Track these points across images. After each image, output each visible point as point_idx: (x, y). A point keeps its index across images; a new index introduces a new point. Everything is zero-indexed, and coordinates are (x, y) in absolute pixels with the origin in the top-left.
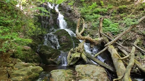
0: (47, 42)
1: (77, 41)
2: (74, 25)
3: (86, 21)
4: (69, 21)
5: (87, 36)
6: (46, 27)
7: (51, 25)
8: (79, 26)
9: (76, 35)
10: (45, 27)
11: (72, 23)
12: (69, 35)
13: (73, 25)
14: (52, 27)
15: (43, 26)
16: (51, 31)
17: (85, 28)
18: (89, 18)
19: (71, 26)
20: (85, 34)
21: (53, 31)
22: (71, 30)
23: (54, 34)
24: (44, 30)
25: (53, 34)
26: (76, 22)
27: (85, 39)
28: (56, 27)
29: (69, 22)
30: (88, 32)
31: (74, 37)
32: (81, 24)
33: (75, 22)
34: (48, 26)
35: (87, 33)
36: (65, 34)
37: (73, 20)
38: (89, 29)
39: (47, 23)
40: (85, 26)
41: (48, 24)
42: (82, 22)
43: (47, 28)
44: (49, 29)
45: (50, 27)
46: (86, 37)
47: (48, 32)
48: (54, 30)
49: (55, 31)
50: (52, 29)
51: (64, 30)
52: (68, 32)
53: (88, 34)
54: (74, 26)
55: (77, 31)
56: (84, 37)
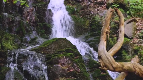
0: (16, 73)
1: (103, 74)
2: (94, 27)
3: (129, 14)
4: (80, 15)
5: (132, 62)
6: (14, 29)
7: (29, 25)
8: (107, 33)
9: (100, 57)
10: (10, 30)
11: (88, 21)
12: (78, 54)
13: (91, 25)
14: (31, 31)
15: (7, 26)
16: (27, 42)
17: (126, 36)
18: (139, 7)
19: (85, 29)
20: (124, 53)
21: (33, 41)
22: (86, 40)
23: (37, 50)
24: (7, 39)
25: (34, 50)
26: (101, 17)
27: (124, 70)
28: (43, 31)
29: (81, 19)
30: (135, 48)
31: (94, 62)
32: (115, 23)
33: (97, 18)
34: (20, 27)
35: (130, 50)
36: (68, 51)
37: (93, 11)
38: (137, 41)
39: (18, 18)
40: (125, 29)
41: (19, 22)
42: (116, 19)
43: (18, 32)
44: (23, 35)
45: (27, 31)
46: (127, 65)
47: (20, 46)
48: (37, 40)
49: (38, 43)
50: (32, 37)
51: (65, 39)
52: (75, 47)
53: (133, 56)
54: (92, 30)
55: (103, 45)
56: (124, 63)
